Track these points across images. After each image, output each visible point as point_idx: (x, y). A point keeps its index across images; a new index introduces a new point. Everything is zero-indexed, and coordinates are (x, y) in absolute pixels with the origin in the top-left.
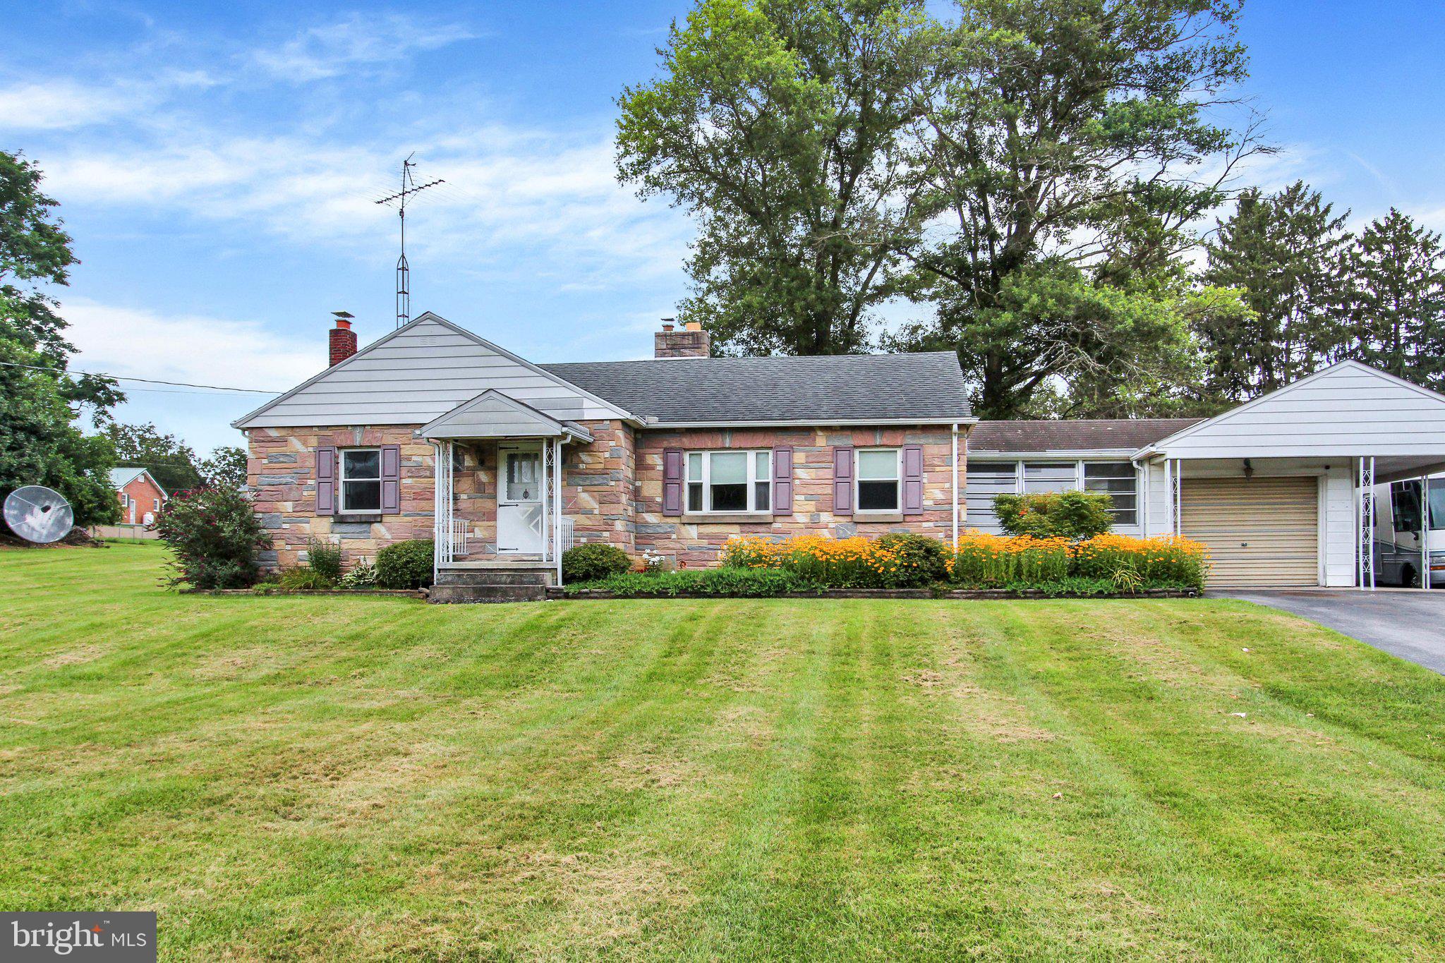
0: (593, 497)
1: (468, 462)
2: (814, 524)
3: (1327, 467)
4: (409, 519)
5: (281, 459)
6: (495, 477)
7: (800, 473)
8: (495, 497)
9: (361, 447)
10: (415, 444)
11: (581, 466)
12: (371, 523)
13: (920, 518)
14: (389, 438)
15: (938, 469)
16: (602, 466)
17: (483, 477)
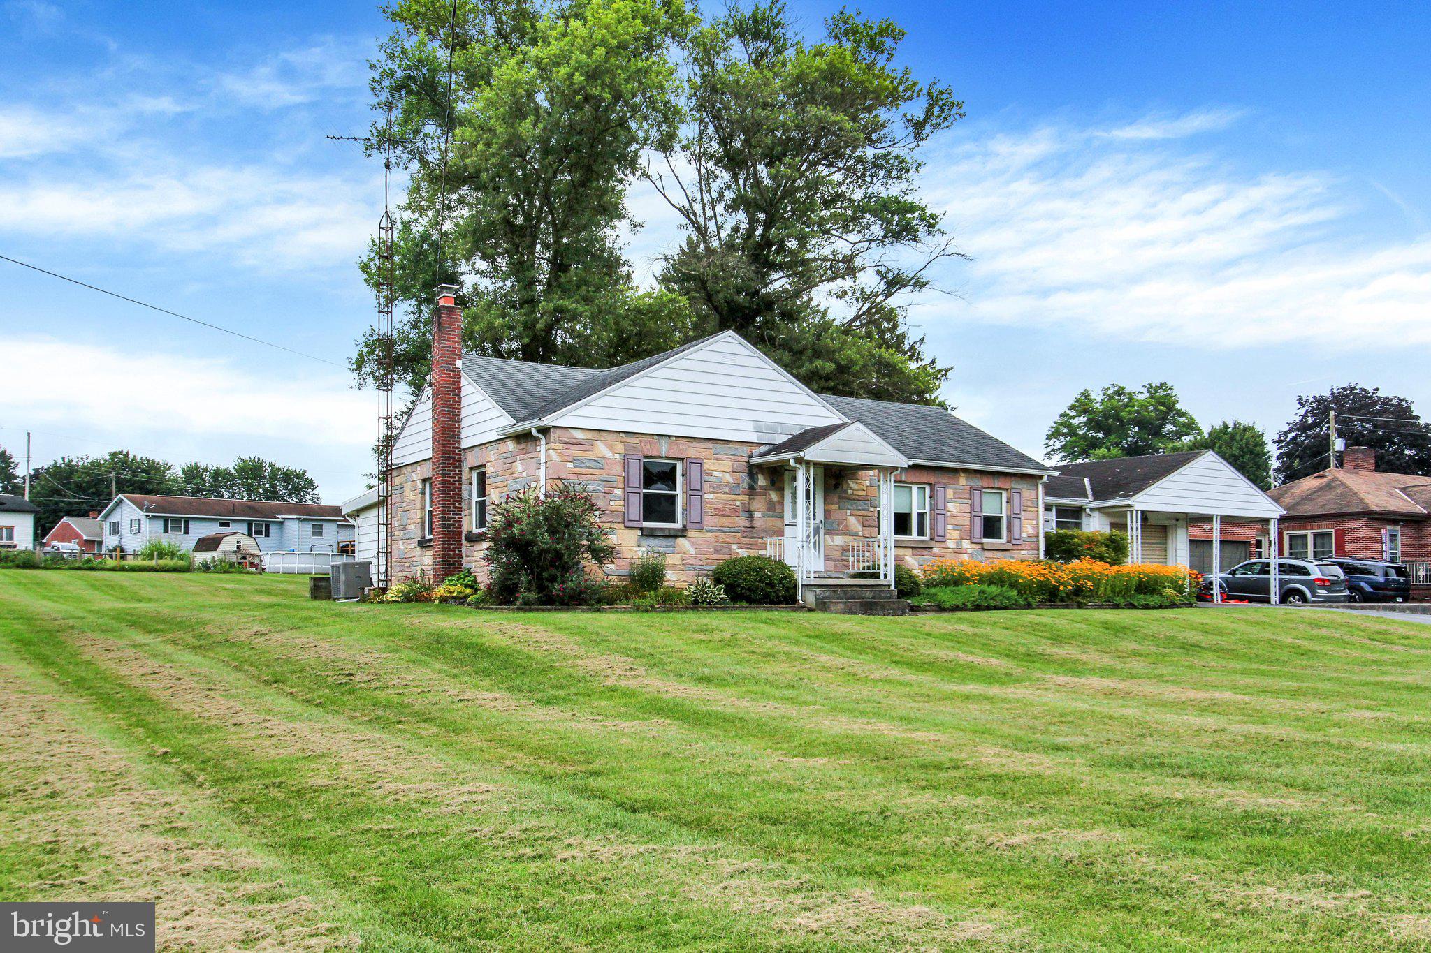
0: (859, 521)
1: (761, 481)
2: (958, 550)
3: (1177, 520)
4: (712, 534)
5: (588, 464)
6: (782, 497)
7: (950, 506)
8: (782, 517)
9: (667, 458)
10: (717, 459)
11: (850, 492)
12: (676, 537)
13: (1020, 547)
14: (691, 451)
15: (1030, 509)
16: (863, 493)
17: (774, 496)
